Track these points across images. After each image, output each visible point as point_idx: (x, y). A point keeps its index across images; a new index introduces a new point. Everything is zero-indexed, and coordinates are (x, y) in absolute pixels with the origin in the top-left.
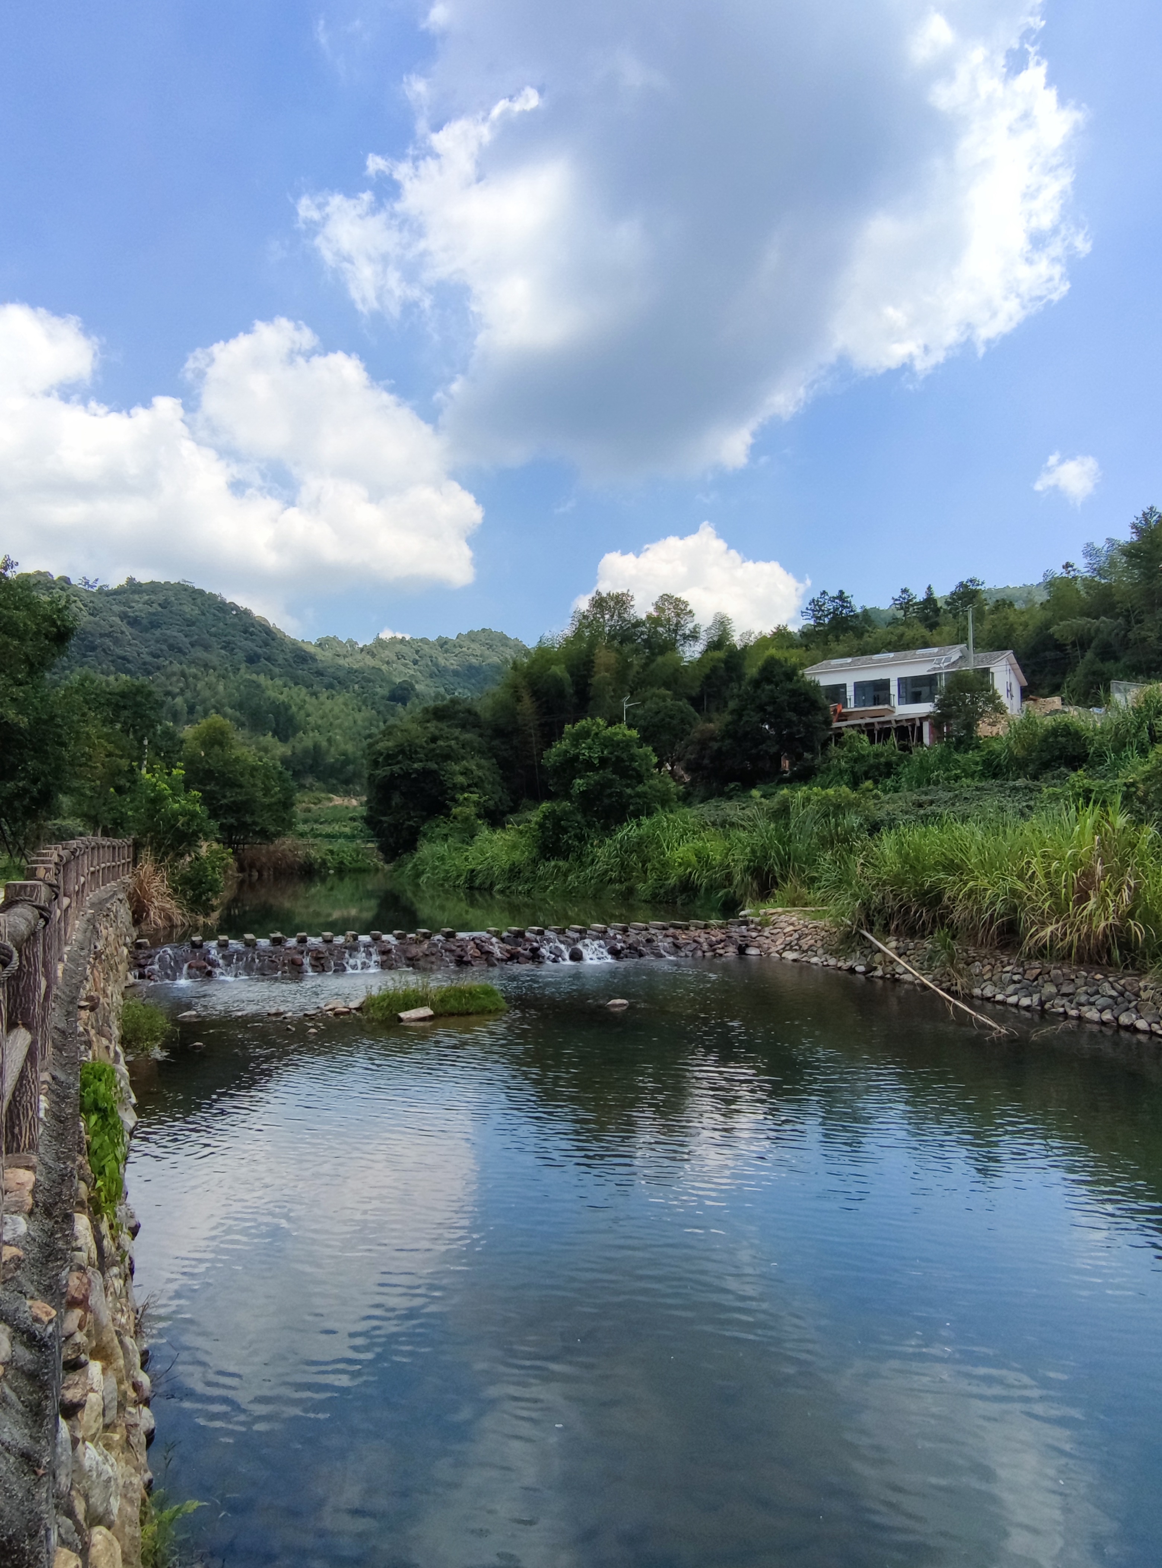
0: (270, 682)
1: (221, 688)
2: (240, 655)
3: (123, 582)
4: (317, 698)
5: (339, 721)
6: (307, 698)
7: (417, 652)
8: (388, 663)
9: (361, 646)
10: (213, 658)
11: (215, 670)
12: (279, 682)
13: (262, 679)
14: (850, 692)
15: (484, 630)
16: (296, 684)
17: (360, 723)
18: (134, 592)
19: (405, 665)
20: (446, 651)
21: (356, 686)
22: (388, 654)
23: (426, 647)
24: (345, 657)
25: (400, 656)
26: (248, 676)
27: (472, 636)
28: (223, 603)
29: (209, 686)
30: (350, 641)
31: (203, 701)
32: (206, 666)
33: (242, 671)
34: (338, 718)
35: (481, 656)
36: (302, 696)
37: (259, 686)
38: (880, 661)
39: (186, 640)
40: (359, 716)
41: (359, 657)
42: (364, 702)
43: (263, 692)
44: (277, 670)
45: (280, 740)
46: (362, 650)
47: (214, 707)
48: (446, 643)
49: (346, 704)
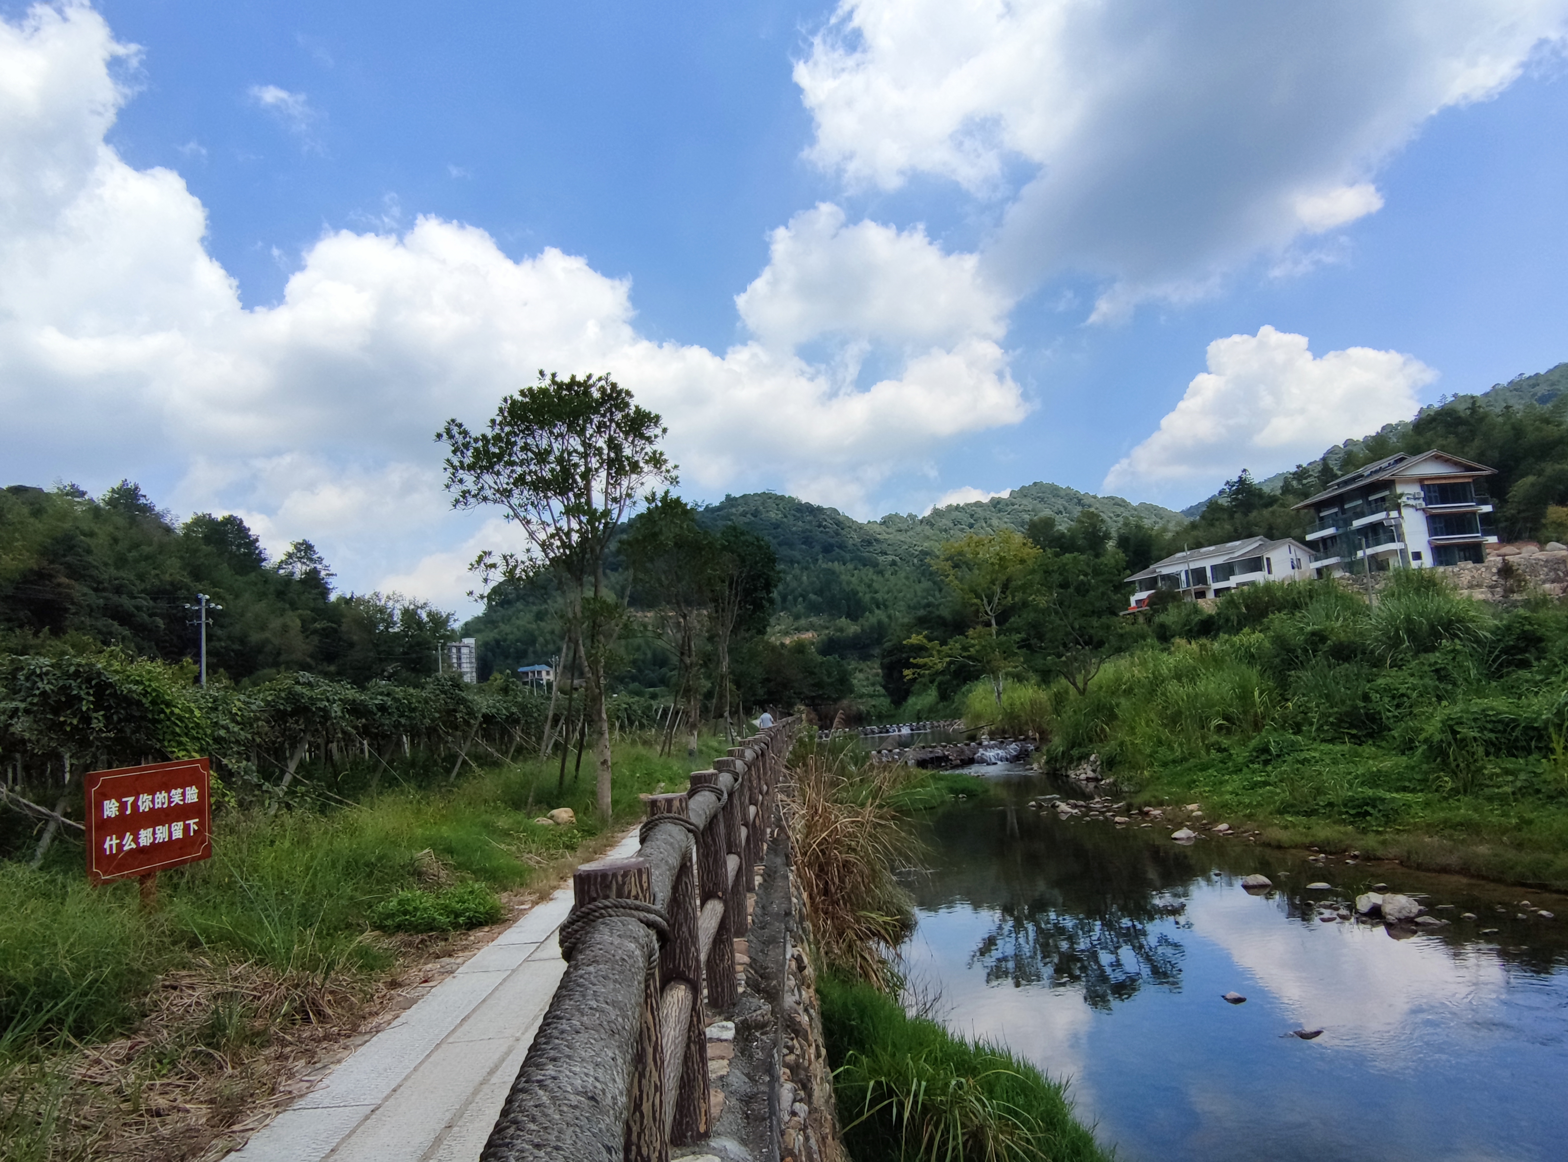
0: (843, 567)
1: (805, 578)
2: (817, 548)
3: (723, 499)
4: (883, 576)
5: (902, 594)
6: (875, 578)
7: (972, 516)
8: (946, 531)
9: (920, 518)
10: (797, 554)
11: (798, 563)
12: (850, 566)
13: (836, 566)
14: (1183, 577)
15: (1035, 484)
16: (865, 565)
17: (919, 594)
18: (733, 506)
19: (962, 530)
20: (1000, 511)
21: (915, 561)
22: (945, 522)
23: (979, 510)
24: (906, 531)
25: (956, 523)
26: (824, 566)
27: (1024, 492)
28: (800, 504)
29: (795, 577)
30: (910, 515)
31: (793, 591)
32: (792, 562)
33: (820, 561)
34: (900, 591)
35: (1033, 510)
36: (870, 577)
37: (834, 573)
38: (1205, 553)
39: (775, 541)
40: (919, 588)
41: (919, 529)
42: (923, 574)
43: (838, 577)
44: (848, 556)
45: (852, 620)
46: (921, 521)
47: (801, 595)
48: (998, 503)
49: (907, 578)
